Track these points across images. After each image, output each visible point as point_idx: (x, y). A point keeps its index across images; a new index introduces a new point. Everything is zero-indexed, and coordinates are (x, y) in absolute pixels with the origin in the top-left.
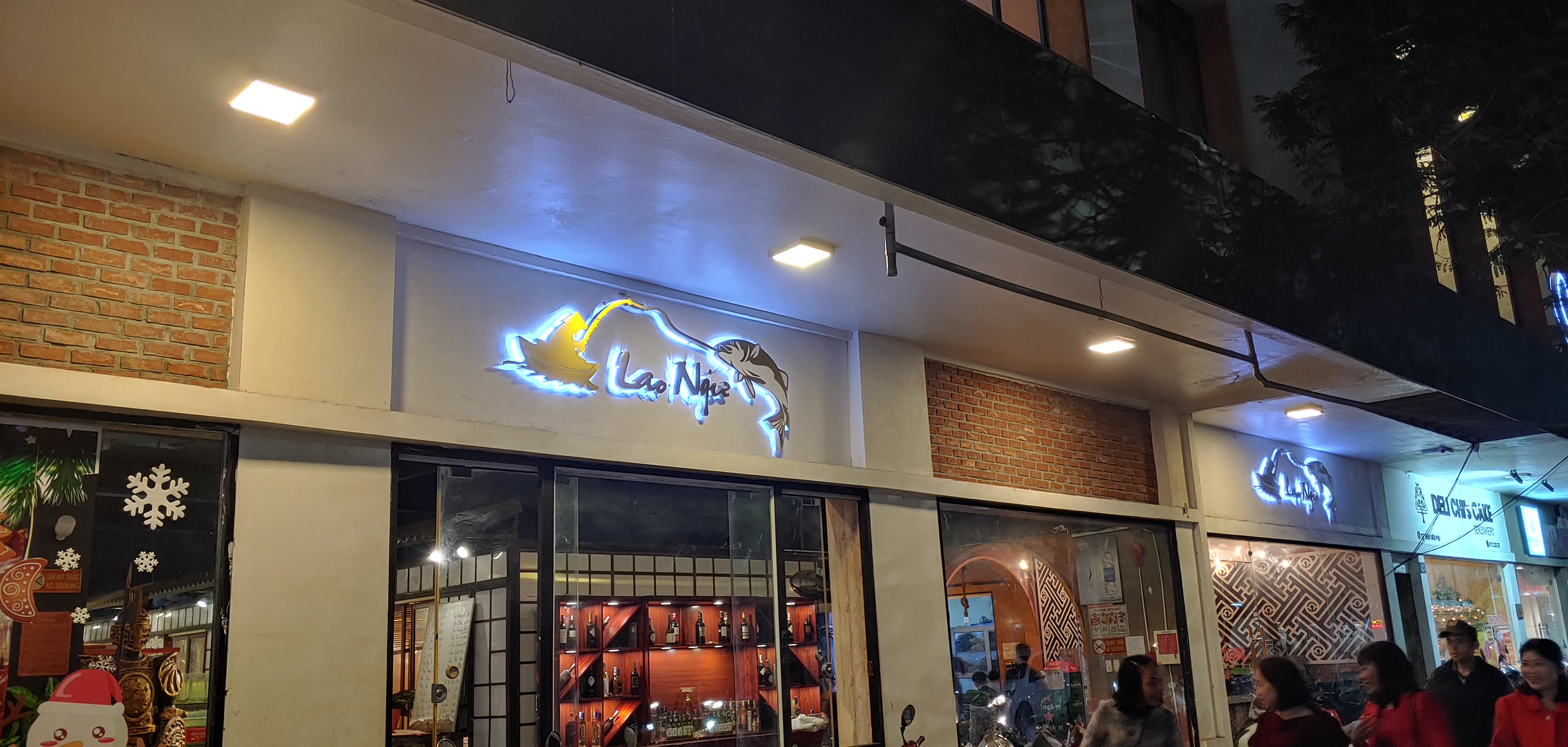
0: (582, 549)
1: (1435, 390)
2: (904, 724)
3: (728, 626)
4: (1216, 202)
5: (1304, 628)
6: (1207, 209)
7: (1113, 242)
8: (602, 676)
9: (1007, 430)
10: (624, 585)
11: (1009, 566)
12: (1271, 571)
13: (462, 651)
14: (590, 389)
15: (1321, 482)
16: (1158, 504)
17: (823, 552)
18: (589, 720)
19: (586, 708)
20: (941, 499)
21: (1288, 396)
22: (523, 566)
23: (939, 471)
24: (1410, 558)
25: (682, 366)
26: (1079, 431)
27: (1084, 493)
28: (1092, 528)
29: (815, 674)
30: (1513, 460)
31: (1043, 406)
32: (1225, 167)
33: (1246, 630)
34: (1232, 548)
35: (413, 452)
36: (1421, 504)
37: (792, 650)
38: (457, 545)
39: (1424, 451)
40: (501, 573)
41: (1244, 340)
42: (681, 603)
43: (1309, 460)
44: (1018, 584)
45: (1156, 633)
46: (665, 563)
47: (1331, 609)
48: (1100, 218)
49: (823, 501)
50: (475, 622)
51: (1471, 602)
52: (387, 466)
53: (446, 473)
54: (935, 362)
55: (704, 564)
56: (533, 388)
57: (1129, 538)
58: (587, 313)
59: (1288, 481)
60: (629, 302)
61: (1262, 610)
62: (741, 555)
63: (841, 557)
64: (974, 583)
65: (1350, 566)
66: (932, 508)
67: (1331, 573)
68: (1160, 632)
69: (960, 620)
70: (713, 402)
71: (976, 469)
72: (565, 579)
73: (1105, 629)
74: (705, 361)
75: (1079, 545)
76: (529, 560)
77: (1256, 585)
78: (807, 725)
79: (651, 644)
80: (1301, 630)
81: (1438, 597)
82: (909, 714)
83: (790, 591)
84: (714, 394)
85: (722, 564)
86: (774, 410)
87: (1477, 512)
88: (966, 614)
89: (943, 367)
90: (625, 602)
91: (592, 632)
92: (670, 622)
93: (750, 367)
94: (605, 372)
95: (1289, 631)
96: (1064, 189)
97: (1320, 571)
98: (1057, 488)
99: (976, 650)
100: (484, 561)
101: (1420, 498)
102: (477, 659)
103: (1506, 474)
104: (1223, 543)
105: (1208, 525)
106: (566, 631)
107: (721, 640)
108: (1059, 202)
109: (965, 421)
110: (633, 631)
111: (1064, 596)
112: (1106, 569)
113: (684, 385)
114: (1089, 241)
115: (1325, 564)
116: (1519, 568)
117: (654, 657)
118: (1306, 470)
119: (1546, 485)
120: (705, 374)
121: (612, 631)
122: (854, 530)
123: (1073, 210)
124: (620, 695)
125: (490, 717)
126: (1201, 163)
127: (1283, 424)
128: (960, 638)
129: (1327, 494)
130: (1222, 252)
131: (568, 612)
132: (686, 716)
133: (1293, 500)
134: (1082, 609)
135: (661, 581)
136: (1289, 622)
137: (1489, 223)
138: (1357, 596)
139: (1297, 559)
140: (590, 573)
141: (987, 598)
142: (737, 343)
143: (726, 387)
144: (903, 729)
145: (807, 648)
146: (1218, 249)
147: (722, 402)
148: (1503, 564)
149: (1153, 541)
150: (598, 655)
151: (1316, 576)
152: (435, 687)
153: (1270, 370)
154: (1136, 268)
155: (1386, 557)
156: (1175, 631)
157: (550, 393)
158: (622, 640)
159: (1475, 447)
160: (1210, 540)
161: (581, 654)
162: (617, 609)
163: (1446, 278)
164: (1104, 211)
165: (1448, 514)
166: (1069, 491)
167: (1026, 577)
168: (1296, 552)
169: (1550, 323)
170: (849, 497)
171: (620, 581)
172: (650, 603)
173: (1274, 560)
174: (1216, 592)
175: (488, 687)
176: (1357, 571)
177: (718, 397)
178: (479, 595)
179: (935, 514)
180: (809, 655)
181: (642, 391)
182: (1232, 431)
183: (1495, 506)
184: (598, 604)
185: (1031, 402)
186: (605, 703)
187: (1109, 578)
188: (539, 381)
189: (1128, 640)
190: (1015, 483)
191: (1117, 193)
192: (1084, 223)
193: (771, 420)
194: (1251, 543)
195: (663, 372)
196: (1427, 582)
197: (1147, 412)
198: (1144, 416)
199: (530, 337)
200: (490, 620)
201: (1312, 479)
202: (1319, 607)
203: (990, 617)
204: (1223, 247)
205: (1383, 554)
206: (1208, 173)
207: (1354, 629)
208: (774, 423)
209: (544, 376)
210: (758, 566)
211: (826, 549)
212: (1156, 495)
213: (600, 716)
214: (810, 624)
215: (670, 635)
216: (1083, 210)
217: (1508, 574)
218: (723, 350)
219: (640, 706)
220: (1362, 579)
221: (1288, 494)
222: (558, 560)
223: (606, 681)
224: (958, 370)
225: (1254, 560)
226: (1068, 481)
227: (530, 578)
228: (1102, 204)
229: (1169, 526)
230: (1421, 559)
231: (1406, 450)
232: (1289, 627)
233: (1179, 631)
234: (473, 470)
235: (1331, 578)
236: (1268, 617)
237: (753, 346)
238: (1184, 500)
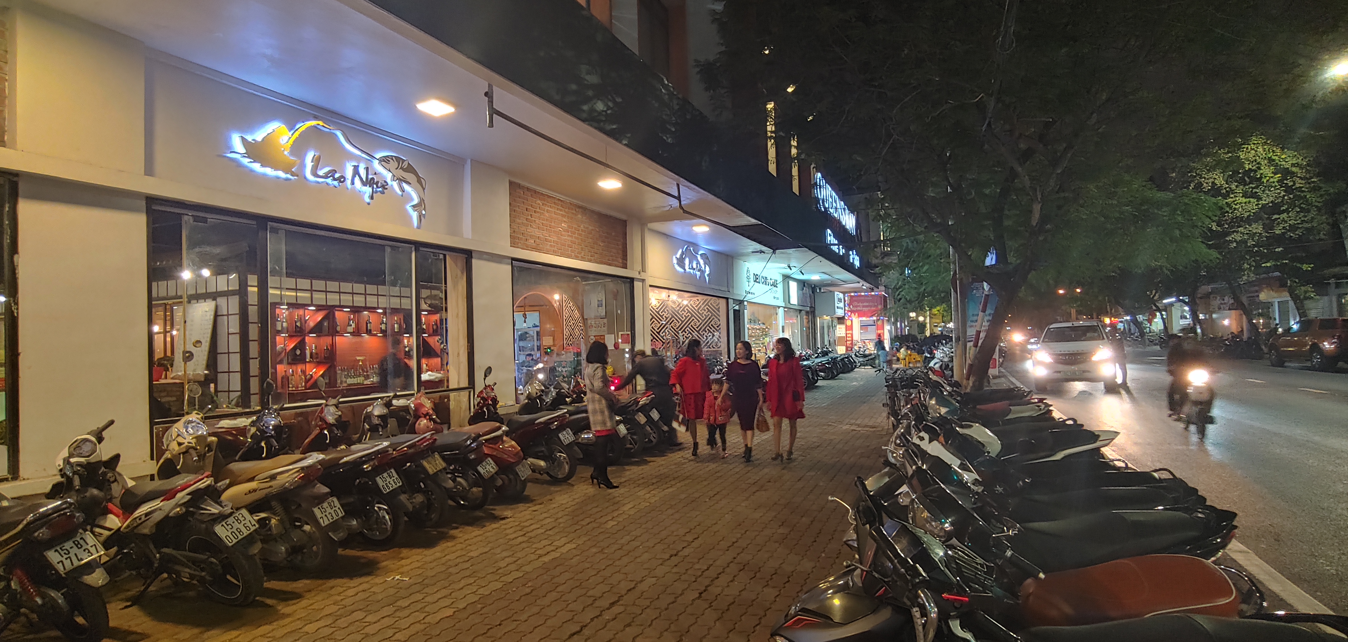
0: (288, 275)
1: (760, 223)
2: (486, 376)
3: (386, 324)
4: (669, 113)
5: (691, 334)
6: (664, 117)
7: (614, 127)
8: (305, 349)
9: (553, 224)
10: (319, 298)
11: (549, 298)
12: (678, 306)
13: (208, 333)
14: (292, 175)
15: (705, 264)
16: (626, 268)
17: (444, 285)
18: (297, 374)
19: (294, 367)
20: (513, 259)
21: (693, 219)
22: (249, 283)
23: (513, 244)
24: (741, 302)
25: (356, 168)
26: (591, 228)
27: (590, 261)
28: (594, 279)
29: (439, 352)
30: (789, 259)
31: (573, 213)
32: (675, 95)
33: (664, 334)
34: (660, 293)
35: (161, 205)
36: (748, 277)
37: (425, 338)
38: (201, 268)
39: (753, 252)
40: (235, 286)
41: (676, 188)
42: (356, 310)
43: (700, 252)
44: (553, 306)
45: (620, 333)
46: (347, 287)
47: (704, 325)
48: (609, 112)
49: (445, 256)
50: (216, 316)
51: (764, 324)
52: (143, 212)
53: (189, 219)
54: (515, 183)
55: (371, 289)
56: (252, 171)
57: (611, 285)
58: (291, 127)
59: (690, 262)
60: (321, 123)
61: (672, 324)
62: (394, 284)
63: (454, 287)
64: (530, 306)
65: (714, 305)
66: (508, 264)
67: (705, 308)
68: (622, 333)
69: (521, 325)
70: (377, 192)
71: (534, 244)
72: (279, 293)
73: (595, 331)
74: (372, 167)
75: (586, 287)
76: (253, 280)
77: (670, 312)
78: (432, 378)
79: (338, 332)
80: (689, 335)
81: (750, 321)
82: (488, 371)
83: (424, 306)
84: (377, 187)
85: (382, 289)
86: (416, 201)
87: (772, 283)
88: (525, 322)
89: (519, 186)
90: (320, 308)
91: (298, 324)
92: (350, 320)
93: (401, 173)
94: (303, 166)
95: (684, 335)
96: (590, 93)
97: (700, 306)
98: (576, 258)
99: (530, 340)
100: (222, 279)
101: (748, 274)
102: (219, 337)
103: (786, 266)
104: (656, 290)
105: (650, 281)
106: (280, 323)
107: (382, 331)
108: (587, 100)
109: (530, 217)
110: (325, 324)
111: (577, 314)
112: (598, 301)
113: (357, 179)
114: (602, 124)
115: (703, 304)
116: (786, 310)
117: (338, 339)
118: (699, 257)
119: (801, 272)
120: (372, 175)
121: (312, 324)
122: (462, 273)
123: (595, 106)
124: (318, 360)
125: (229, 372)
126: (663, 90)
127: (691, 233)
128: (521, 334)
129: (708, 269)
130: (669, 140)
131: (283, 312)
132: (360, 372)
133: (692, 271)
134: (585, 320)
135: (343, 297)
136: (684, 331)
137: (794, 143)
138: (716, 319)
139: (691, 300)
140: (296, 290)
141: (537, 314)
142: (394, 158)
143: (385, 184)
144: (485, 379)
145: (434, 337)
146: (668, 138)
147: (383, 193)
148: (779, 307)
149: (623, 288)
150: (302, 337)
151: (699, 309)
152: (185, 352)
153: (688, 205)
154: (625, 142)
155: (731, 301)
156: (629, 333)
157: (264, 175)
158: (318, 329)
159: (774, 252)
160: (650, 288)
161: (291, 336)
162: (315, 312)
163: (772, 168)
164: (611, 109)
165: (759, 283)
166: (583, 259)
167: (558, 303)
168: (691, 297)
169: (813, 196)
170: (461, 255)
171: (316, 295)
172: (337, 309)
173: (680, 300)
174: (651, 314)
175: (227, 355)
176: (717, 307)
177: (380, 189)
178: (219, 299)
179: (510, 267)
180: (434, 341)
181: (329, 181)
182: (665, 234)
183: (780, 279)
184: (302, 308)
185: (567, 210)
186: (307, 365)
187: (600, 305)
188: (257, 167)
189: (606, 336)
190: (555, 253)
191: (619, 100)
192: (600, 113)
193: (414, 206)
194: (670, 291)
195: (343, 169)
196: (747, 314)
197: (625, 221)
198: (624, 223)
199: (249, 138)
200: (228, 315)
201: (702, 262)
202: (698, 324)
203: (538, 324)
204: (670, 137)
205: (729, 300)
206: (667, 97)
207: (713, 335)
208: (416, 208)
209: (260, 164)
210: (405, 291)
211: (446, 283)
212: (626, 264)
213: (304, 372)
214: (436, 324)
215: (349, 328)
216: (600, 106)
217: (781, 311)
218: (384, 161)
219: (330, 367)
220: (719, 311)
221: (690, 268)
222: (272, 281)
223: (308, 353)
224: (528, 189)
225: (670, 300)
226: (583, 254)
227: (253, 290)
228: (611, 104)
229: (632, 280)
230: (746, 303)
231: (745, 251)
232: (684, 333)
233: (631, 333)
234: (209, 220)
235: (705, 310)
236: (675, 328)
237: (404, 161)
238: (640, 268)
